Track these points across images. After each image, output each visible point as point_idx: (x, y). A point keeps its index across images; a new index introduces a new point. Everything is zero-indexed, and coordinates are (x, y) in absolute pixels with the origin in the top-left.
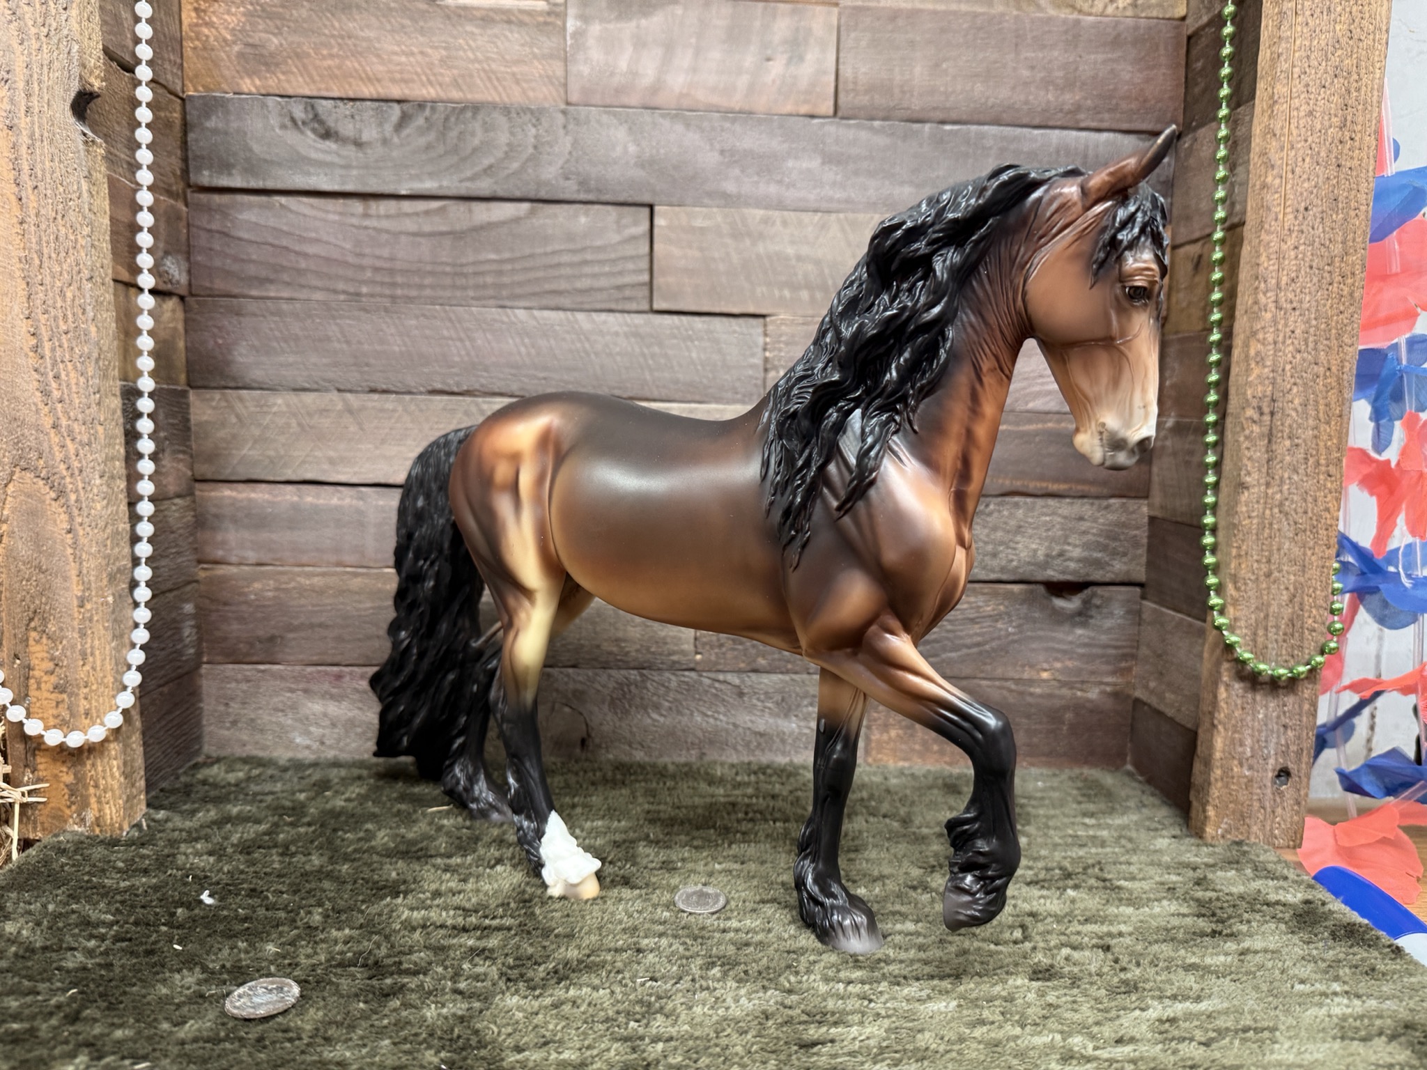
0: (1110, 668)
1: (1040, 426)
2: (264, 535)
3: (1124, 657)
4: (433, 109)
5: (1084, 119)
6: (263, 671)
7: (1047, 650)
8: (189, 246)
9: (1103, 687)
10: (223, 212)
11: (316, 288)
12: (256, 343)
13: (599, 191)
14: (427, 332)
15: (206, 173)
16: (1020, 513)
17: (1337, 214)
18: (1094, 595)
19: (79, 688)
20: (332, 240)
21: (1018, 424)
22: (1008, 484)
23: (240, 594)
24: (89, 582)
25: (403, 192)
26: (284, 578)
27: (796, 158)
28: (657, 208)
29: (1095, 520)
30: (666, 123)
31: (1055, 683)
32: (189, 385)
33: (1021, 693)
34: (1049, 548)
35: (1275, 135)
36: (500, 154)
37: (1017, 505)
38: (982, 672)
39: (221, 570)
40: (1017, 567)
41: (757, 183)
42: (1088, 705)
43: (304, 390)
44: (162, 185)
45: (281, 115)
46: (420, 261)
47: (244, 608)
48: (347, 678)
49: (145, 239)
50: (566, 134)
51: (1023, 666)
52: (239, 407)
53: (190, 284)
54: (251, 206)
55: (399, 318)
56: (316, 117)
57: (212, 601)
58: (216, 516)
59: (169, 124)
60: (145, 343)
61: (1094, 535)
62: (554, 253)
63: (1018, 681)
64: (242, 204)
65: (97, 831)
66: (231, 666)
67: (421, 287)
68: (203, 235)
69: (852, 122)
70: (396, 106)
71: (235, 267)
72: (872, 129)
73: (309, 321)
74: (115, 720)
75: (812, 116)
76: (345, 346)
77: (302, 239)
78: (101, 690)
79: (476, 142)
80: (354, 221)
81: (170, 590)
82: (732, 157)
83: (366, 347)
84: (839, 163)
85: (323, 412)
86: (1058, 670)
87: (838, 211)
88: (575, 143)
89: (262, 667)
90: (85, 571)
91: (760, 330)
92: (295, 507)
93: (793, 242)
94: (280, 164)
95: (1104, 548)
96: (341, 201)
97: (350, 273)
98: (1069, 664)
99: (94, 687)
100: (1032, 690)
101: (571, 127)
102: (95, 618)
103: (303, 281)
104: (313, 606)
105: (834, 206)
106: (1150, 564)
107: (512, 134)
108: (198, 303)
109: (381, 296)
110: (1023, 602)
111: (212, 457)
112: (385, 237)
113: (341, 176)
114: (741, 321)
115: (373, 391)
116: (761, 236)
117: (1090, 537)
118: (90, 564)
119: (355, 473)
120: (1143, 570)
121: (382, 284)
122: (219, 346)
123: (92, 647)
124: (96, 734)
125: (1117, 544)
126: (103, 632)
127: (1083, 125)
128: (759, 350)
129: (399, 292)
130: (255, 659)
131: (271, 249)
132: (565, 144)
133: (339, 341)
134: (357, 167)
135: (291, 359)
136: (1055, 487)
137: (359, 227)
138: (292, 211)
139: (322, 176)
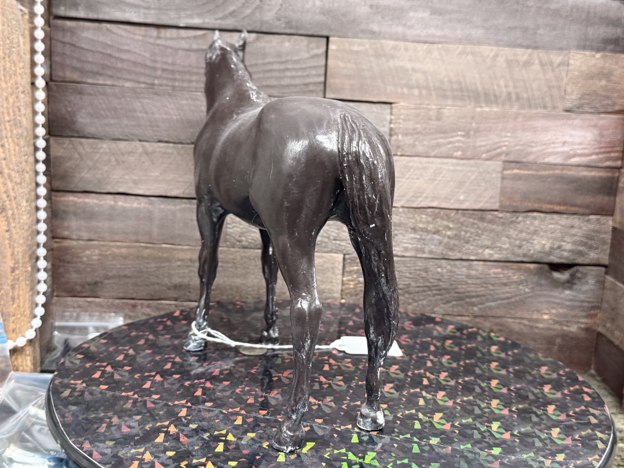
0: (584, 314)
1: (551, 172)
2: (94, 224)
3: (593, 308)
6: (90, 302)
7: (547, 302)
8: (51, 51)
9: (579, 325)
10: (72, 32)
11: (128, 80)
12: (91, 111)
13: (297, 28)
14: (193, 108)
15: (62, 8)
16: (537, 223)
18: (577, 271)
20: (138, 51)
21: (538, 170)
22: (530, 206)
23: (78, 257)
24: (18, 259)
25: (182, 25)
26: (104, 249)
27: (415, 11)
28: (331, 39)
29: (580, 228)
31: (551, 322)
32: (50, 134)
33: (532, 327)
34: (553, 243)
36: (239, 4)
37: (535, 218)
38: (509, 314)
39: (67, 243)
40: (533, 254)
41: (391, 25)
42: (571, 335)
43: (119, 139)
46: (190, 66)
47: (80, 265)
48: (139, 307)
49: (39, 58)
51: (533, 311)
52: (80, 149)
53: (51, 74)
54: (89, 29)
55: (177, 99)
57: (60, 260)
58: (65, 212)
61: (579, 236)
62: (269, 63)
63: (530, 320)
64: (84, 28)
66: (70, 299)
67: (190, 81)
68: (60, 45)
71: (79, 65)
73: (123, 100)
74: (31, 334)
76: (144, 115)
77: (120, 50)
78: (23, 318)
80: (152, 40)
82: (377, 9)
83: (157, 116)
84: (440, 14)
85: (130, 153)
86: (553, 314)
87: (439, 43)
89: (89, 299)
90: (16, 253)
91: (388, 111)
92: (112, 208)
93: (410, 61)
94: (107, 5)
95: (585, 244)
96: (143, 28)
97: (148, 72)
98: (561, 311)
99: (19, 316)
100: (538, 325)
102: (21, 279)
103: (119, 75)
104: (121, 265)
105: (437, 40)
106: (611, 255)
108: (56, 85)
109: (166, 86)
110: (534, 275)
111: (64, 177)
112: (169, 51)
113: (144, 14)
114: (378, 106)
115: (160, 141)
116: (392, 57)
117: (577, 238)
118: (20, 250)
119: (148, 189)
120: (607, 257)
121: (167, 79)
122: (69, 112)
123: (18, 295)
124: (21, 342)
125: (593, 242)
126: (24, 286)
128: (387, 123)
129: (177, 84)
130: (85, 294)
131: (101, 55)
133: (141, 112)
134: (154, 9)
135: (112, 121)
136: (557, 208)
137: (154, 44)
138: (113, 33)
139: (133, 13)
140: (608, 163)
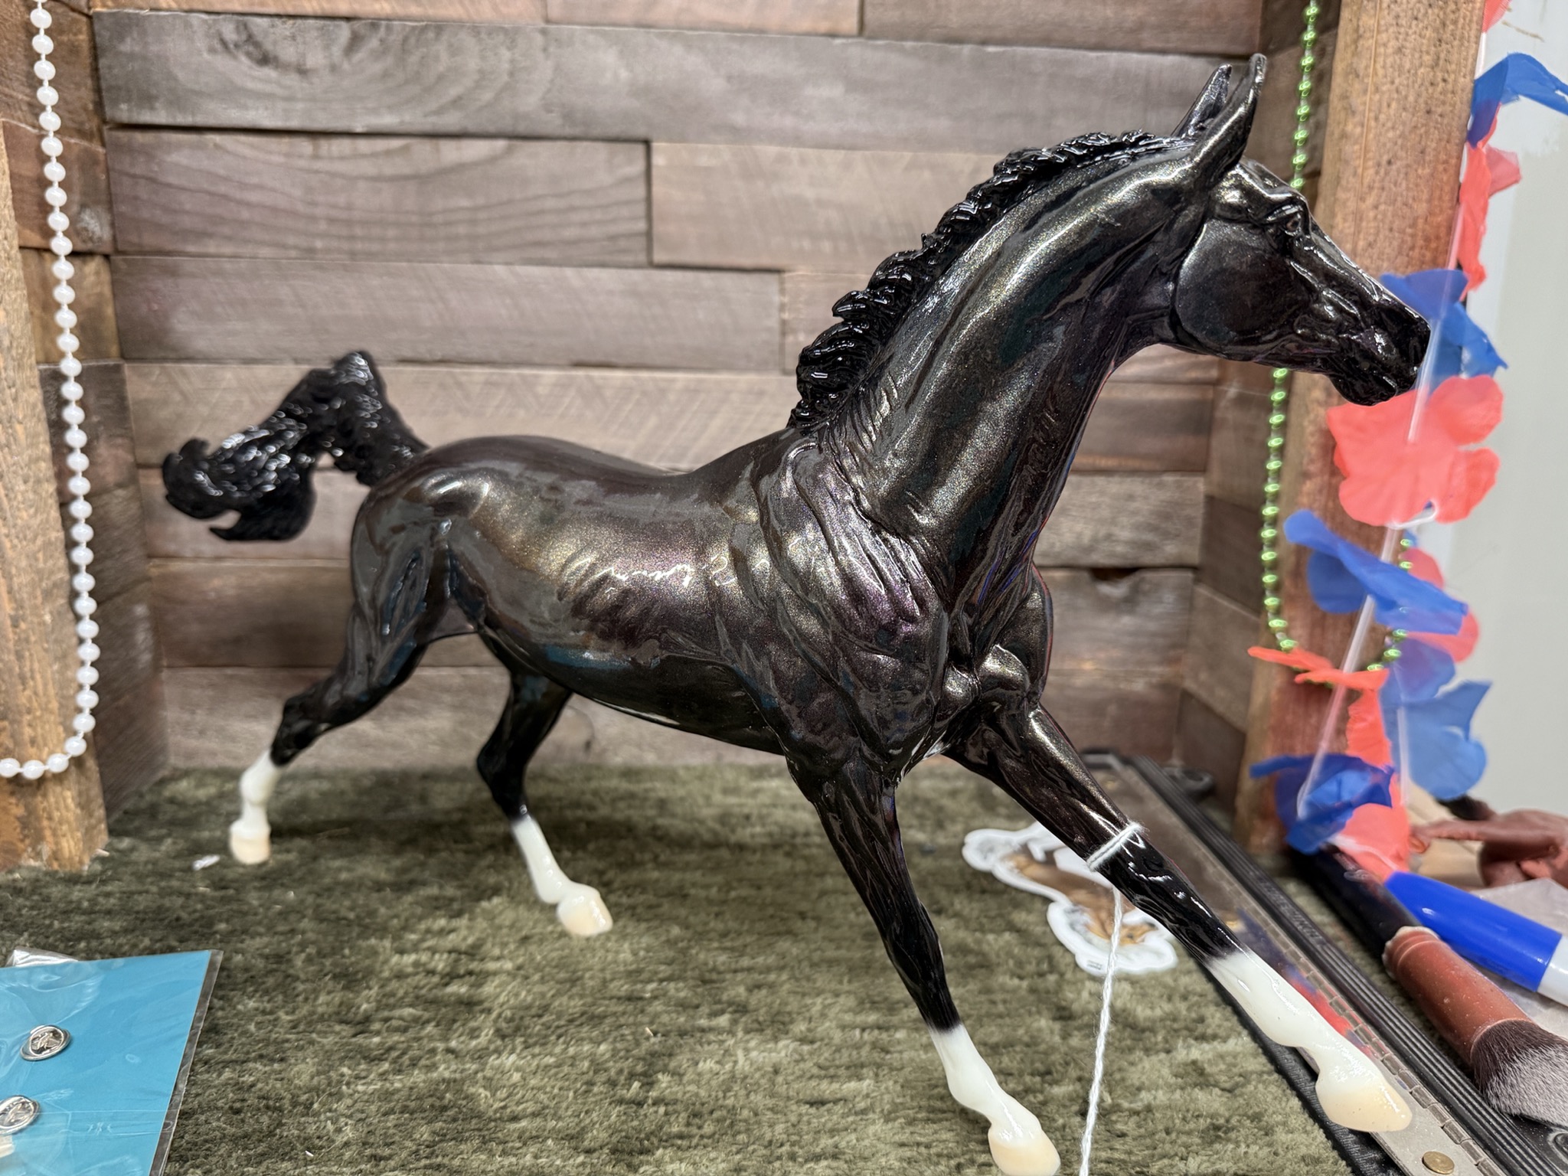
0: (1157, 657)
3: (1174, 646)
4: (389, 28)
5: (1147, 38)
6: (230, 676)
7: (1090, 639)
8: (110, 194)
9: (1149, 678)
10: (148, 153)
11: (262, 243)
12: (198, 308)
13: (586, 125)
14: (394, 293)
15: (124, 106)
17: (1424, 168)
18: (1143, 580)
19: (20, 713)
20: (278, 186)
23: (197, 592)
24: (22, 600)
25: (359, 130)
26: (247, 574)
27: (816, 85)
28: (655, 145)
29: (1146, 498)
30: (663, 44)
31: (1097, 674)
32: (123, 356)
33: (1061, 686)
34: (1096, 530)
35: (1358, 76)
36: (468, 82)
39: (175, 566)
40: (1061, 551)
41: (770, 114)
42: (1133, 697)
43: (255, 361)
44: (70, 124)
45: (207, 35)
46: (381, 210)
47: (203, 606)
49: (56, 196)
50: (547, 58)
52: (183, 383)
53: (114, 239)
54: (179, 146)
55: (361, 277)
56: (250, 39)
57: (169, 600)
59: (74, 50)
60: (66, 318)
61: (1144, 515)
62: (537, 197)
64: (169, 144)
65: (56, 866)
66: (194, 671)
67: (383, 240)
68: (126, 181)
69: (880, 42)
70: (344, 24)
71: (165, 219)
72: (902, 51)
73: (256, 284)
75: (833, 35)
76: (299, 310)
77: (243, 186)
78: (46, 716)
79: (441, 68)
80: (303, 163)
81: (118, 594)
82: (741, 84)
83: (324, 311)
84: (865, 90)
86: (1102, 661)
87: (866, 148)
88: (557, 68)
89: (229, 671)
91: (777, 288)
93: (812, 184)
94: (210, 96)
95: (1154, 529)
96: (286, 140)
97: (301, 225)
99: (38, 713)
100: (1074, 682)
101: (552, 49)
102: (33, 639)
103: (246, 234)
105: (860, 141)
106: (1205, 547)
107: (483, 58)
108: (126, 262)
109: (339, 251)
110: (1066, 589)
111: (156, 439)
112: (339, 182)
114: (756, 277)
116: (776, 177)
117: (1140, 519)
118: (22, 580)
120: (1197, 551)
121: (339, 237)
122: (155, 312)
123: (32, 671)
124: (58, 763)
125: (1169, 524)
126: (42, 654)
127: (1147, 45)
128: (776, 311)
129: (359, 247)
130: (219, 662)
131: (207, 197)
132: (545, 70)
133: (293, 305)
134: (303, 100)
136: (1103, 463)
137: (309, 171)
138: (228, 152)
139: (260, 111)
140: (1194, 374)
